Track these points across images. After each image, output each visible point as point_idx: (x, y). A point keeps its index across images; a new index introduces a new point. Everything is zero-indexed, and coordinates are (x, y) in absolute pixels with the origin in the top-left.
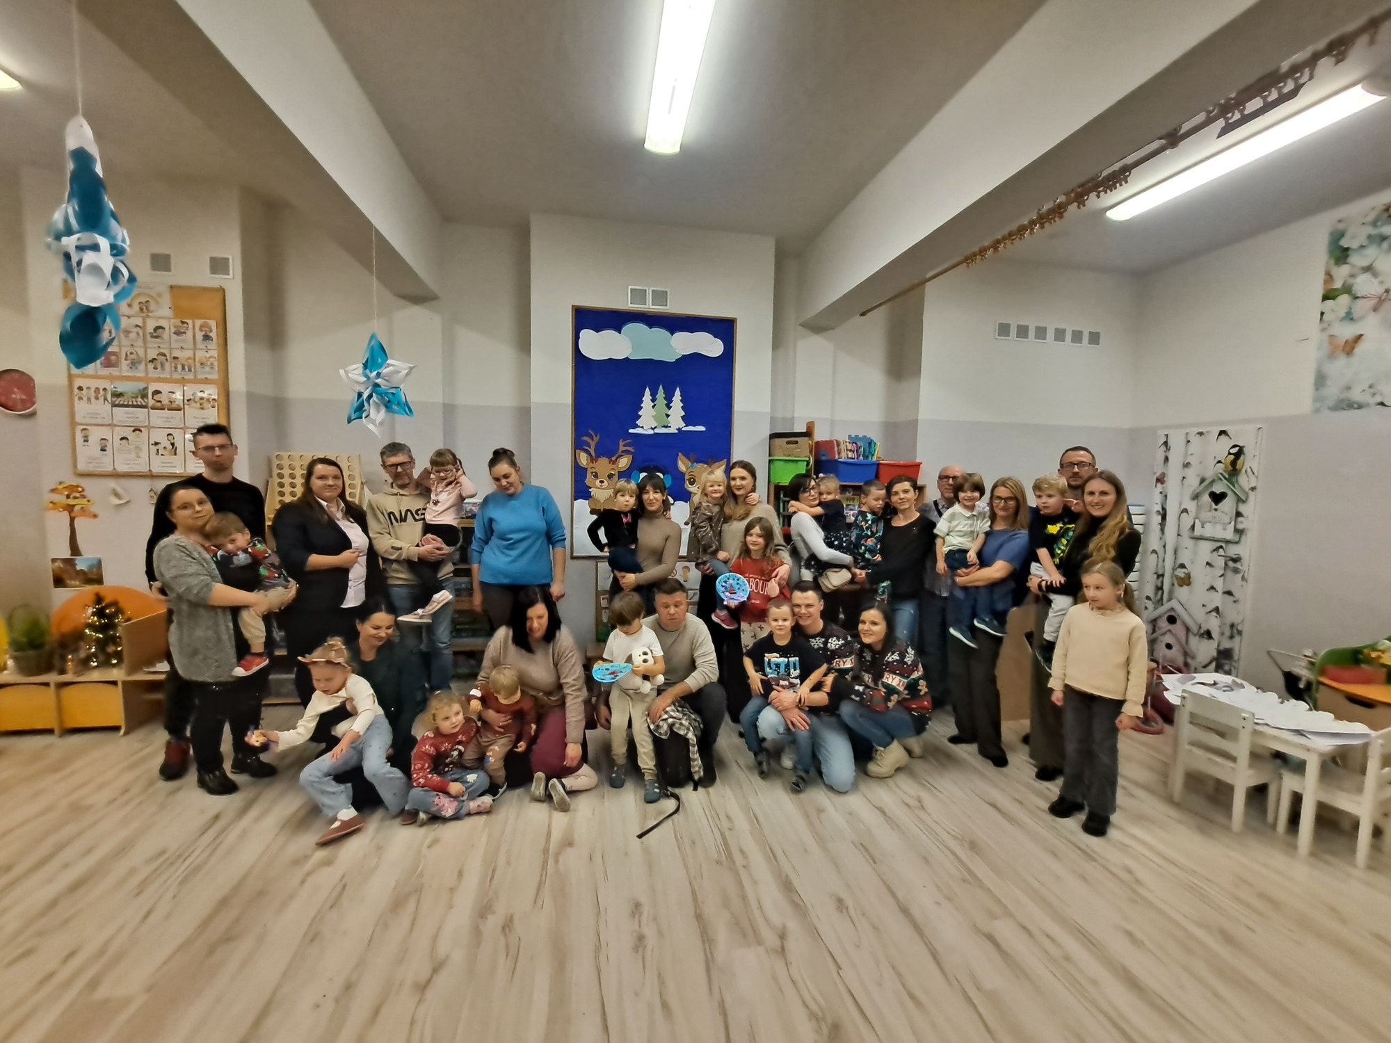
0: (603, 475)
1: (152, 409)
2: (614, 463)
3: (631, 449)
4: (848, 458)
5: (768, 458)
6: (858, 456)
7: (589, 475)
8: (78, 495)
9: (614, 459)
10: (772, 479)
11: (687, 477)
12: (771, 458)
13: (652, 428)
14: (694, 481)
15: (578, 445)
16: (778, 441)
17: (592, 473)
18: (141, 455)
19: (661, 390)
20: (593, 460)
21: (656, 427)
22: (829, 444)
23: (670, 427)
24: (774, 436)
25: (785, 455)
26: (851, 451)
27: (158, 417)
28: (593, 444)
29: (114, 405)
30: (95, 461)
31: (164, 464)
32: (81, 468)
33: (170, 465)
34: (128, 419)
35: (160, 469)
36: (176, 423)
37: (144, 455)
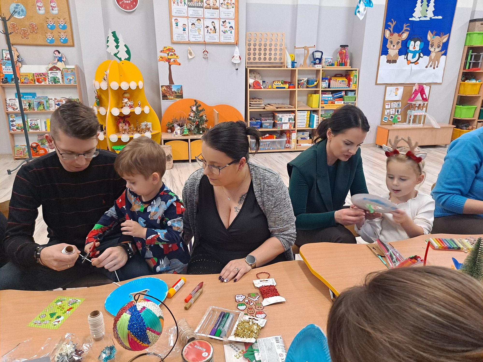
0: (395, 43)
1: (205, 8)
2: (400, 36)
3: (408, 29)
5: (466, 33)
7: (389, 43)
8: (173, 54)
9: (400, 34)
10: (467, 44)
11: (430, 43)
13: (419, 18)
14: (433, 45)
16: (474, 24)
17: (390, 41)
18: (201, 33)
20: (391, 34)
23: (427, 17)
24: (471, 21)
25: (479, 31)
27: (208, 13)
28: (392, 26)
29: (189, 6)
30: (181, 36)
31: (210, 38)
32: (174, 40)
33: (213, 38)
34: (195, 14)
35: (209, 40)
36: (216, 16)
37: (202, 33)
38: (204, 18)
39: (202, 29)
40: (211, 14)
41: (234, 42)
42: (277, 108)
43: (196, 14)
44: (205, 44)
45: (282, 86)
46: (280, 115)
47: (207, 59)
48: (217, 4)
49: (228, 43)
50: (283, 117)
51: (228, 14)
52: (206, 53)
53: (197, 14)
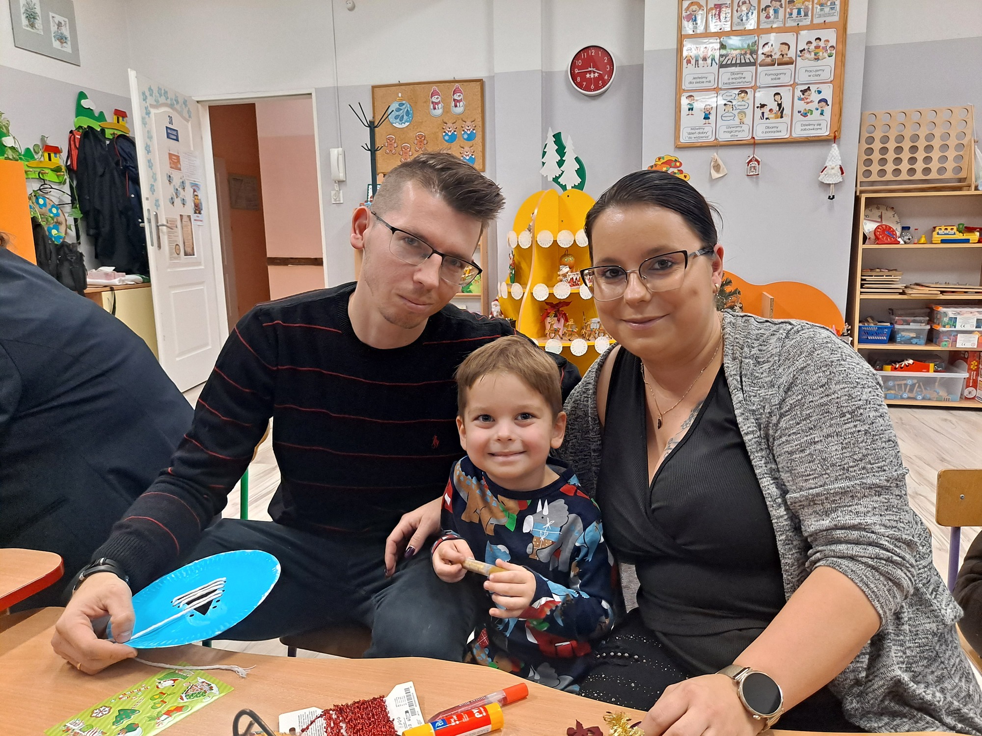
1: (761, 66)
8: (676, 170)
18: (745, 120)
27: (765, 75)
29: (721, 66)
30: (697, 131)
31: (768, 130)
32: (682, 140)
33: (775, 129)
34: (734, 81)
35: (764, 135)
36: (786, 79)
37: (748, 120)
38: (755, 88)
39: (749, 112)
40: (774, 77)
41: (827, 134)
42: (942, 292)
43: (738, 80)
44: (754, 144)
45: (959, 236)
46: (951, 312)
47: (757, 178)
48: (792, 54)
49: (814, 139)
50: (958, 317)
51: (817, 73)
52: (754, 164)
53: (740, 80)
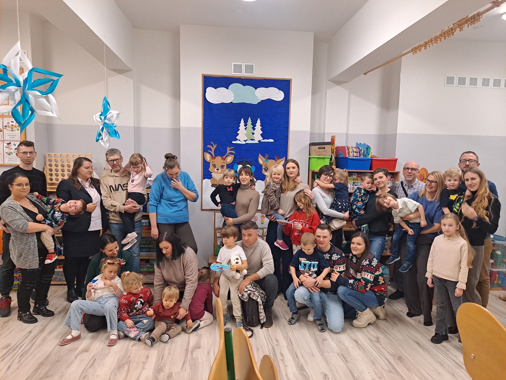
0: (218, 166)
2: (224, 159)
3: (233, 152)
4: (354, 156)
5: (308, 157)
6: (360, 155)
7: (211, 166)
9: (224, 157)
10: (310, 169)
11: (263, 167)
12: (310, 156)
13: (244, 141)
14: (268, 169)
15: (205, 150)
16: (313, 147)
17: (213, 165)
19: (250, 120)
20: (213, 158)
21: (247, 140)
22: (343, 148)
23: (255, 140)
24: (312, 144)
25: (318, 155)
26: (355, 152)
28: (213, 149)
51: (13, 137)
